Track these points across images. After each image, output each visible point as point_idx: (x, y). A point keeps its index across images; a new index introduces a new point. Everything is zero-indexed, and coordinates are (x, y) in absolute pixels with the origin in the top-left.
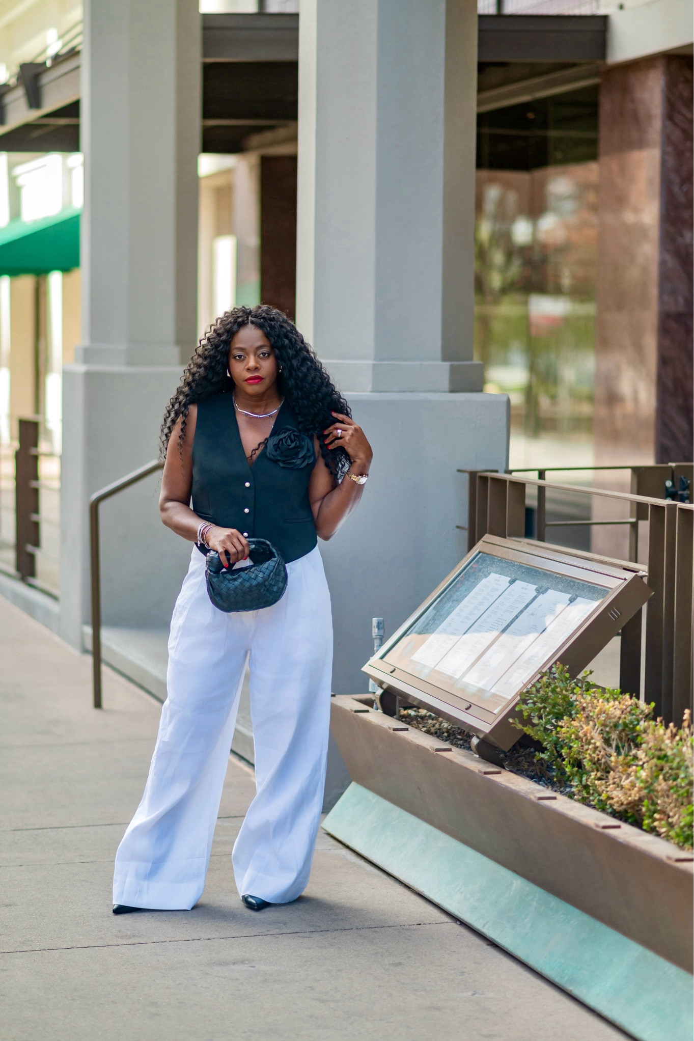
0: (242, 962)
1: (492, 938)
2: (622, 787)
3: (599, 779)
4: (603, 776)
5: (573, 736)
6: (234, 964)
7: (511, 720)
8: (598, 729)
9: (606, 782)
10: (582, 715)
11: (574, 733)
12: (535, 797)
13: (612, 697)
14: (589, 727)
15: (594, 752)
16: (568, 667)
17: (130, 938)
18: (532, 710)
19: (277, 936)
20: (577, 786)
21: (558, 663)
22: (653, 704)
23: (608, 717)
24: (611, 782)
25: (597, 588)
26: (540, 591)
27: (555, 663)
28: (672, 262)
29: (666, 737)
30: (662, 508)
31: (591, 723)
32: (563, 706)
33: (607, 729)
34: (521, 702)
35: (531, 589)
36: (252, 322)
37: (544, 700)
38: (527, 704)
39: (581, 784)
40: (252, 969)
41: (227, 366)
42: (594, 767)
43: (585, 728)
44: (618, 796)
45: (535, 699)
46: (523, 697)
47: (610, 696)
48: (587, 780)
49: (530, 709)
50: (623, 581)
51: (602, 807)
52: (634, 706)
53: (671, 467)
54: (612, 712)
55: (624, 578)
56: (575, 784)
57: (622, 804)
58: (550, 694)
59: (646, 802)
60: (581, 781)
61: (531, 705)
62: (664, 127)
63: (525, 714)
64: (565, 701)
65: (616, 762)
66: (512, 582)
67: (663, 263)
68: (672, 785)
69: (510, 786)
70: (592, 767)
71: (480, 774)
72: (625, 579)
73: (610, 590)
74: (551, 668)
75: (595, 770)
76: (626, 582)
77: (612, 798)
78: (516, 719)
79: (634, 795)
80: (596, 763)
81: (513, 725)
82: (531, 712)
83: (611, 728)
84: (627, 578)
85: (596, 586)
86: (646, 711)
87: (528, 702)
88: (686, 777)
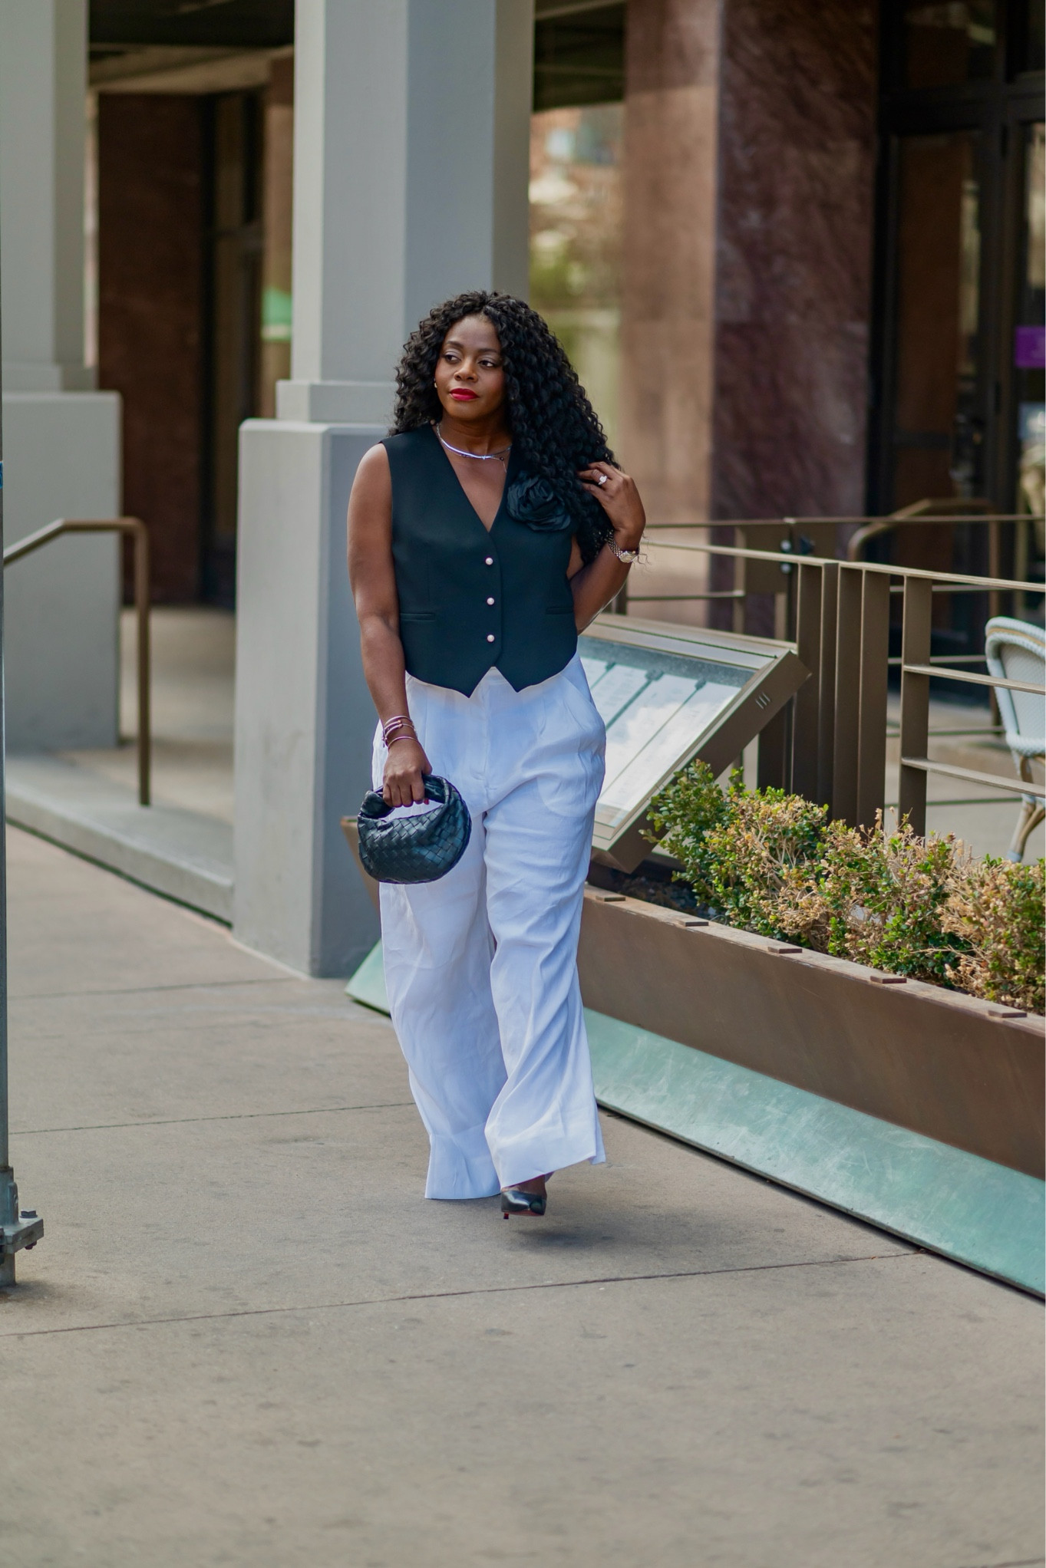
0: (306, 1139)
1: (615, 1107)
2: (796, 906)
3: (764, 898)
4: (768, 895)
5: (728, 848)
6: (296, 1141)
7: (642, 832)
8: (762, 837)
9: (773, 902)
10: (741, 820)
11: (729, 843)
12: (682, 923)
13: (774, 799)
14: (750, 834)
15: (757, 866)
16: (709, 765)
17: (150, 1116)
18: (668, 819)
19: (338, 1111)
20: (732, 910)
21: (698, 760)
22: (826, 807)
23: (777, 821)
24: (780, 900)
25: (736, 670)
26: (651, 678)
27: (693, 759)
28: (733, 255)
29: (856, 841)
30: (818, 569)
31: (753, 830)
32: (711, 812)
33: (776, 836)
34: (652, 809)
35: (639, 675)
36: (486, 313)
37: (685, 805)
38: (661, 812)
39: (738, 907)
40: (321, 1146)
41: (433, 367)
42: (756, 884)
43: (746, 835)
44: (790, 915)
45: (671, 806)
46: (656, 803)
47: (772, 798)
48: (746, 902)
49: (665, 817)
50: (772, 659)
51: (768, 931)
52: (803, 810)
53: (788, 525)
54: (780, 816)
55: (773, 655)
56: (730, 907)
57: (797, 926)
58: (693, 797)
59: (833, 920)
60: (737, 904)
61: (665, 813)
62: (722, 67)
63: (658, 825)
64: (713, 805)
65: (789, 875)
66: (610, 667)
67: (720, 255)
68: (866, 898)
69: (643, 913)
70: (753, 885)
71: (600, 902)
72: (776, 657)
73: (754, 671)
74: (688, 766)
75: (757, 888)
76: (777, 661)
77: (783, 920)
78: (649, 830)
79: (813, 914)
80: (760, 879)
81: (644, 838)
82: (666, 823)
83: (780, 834)
84: (778, 656)
85: (735, 667)
86: (820, 815)
87: (661, 809)
88: (889, 885)
